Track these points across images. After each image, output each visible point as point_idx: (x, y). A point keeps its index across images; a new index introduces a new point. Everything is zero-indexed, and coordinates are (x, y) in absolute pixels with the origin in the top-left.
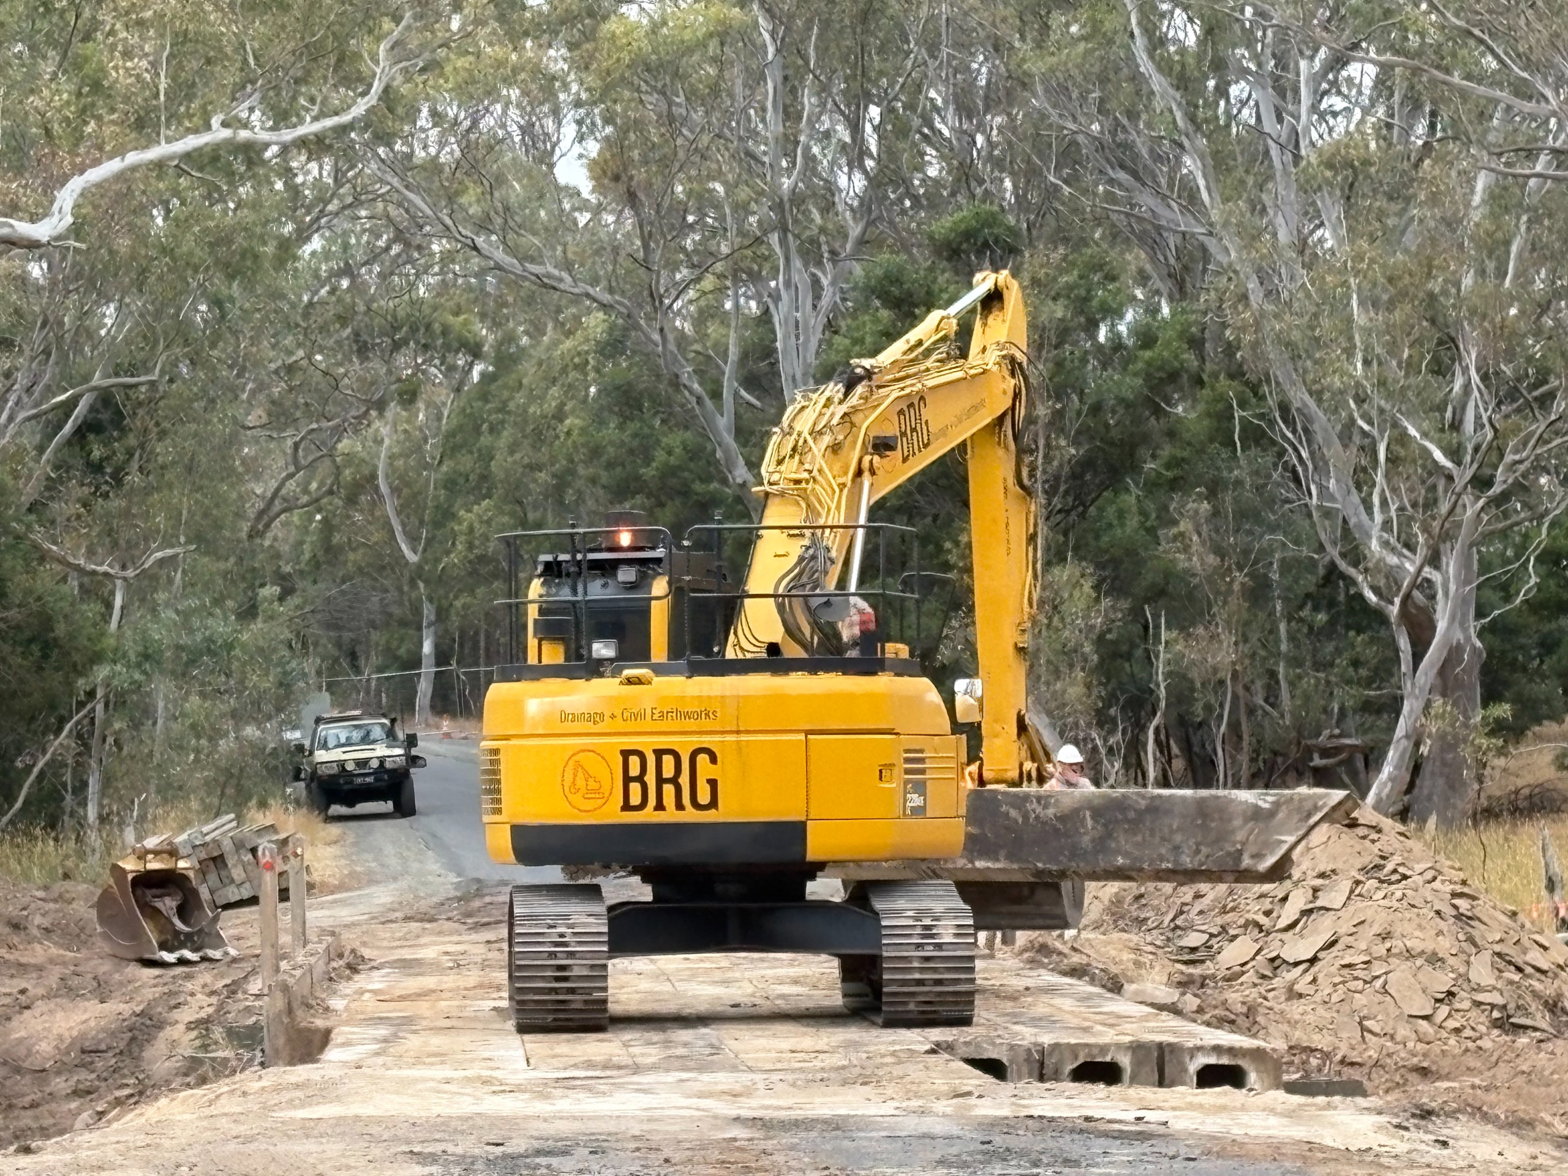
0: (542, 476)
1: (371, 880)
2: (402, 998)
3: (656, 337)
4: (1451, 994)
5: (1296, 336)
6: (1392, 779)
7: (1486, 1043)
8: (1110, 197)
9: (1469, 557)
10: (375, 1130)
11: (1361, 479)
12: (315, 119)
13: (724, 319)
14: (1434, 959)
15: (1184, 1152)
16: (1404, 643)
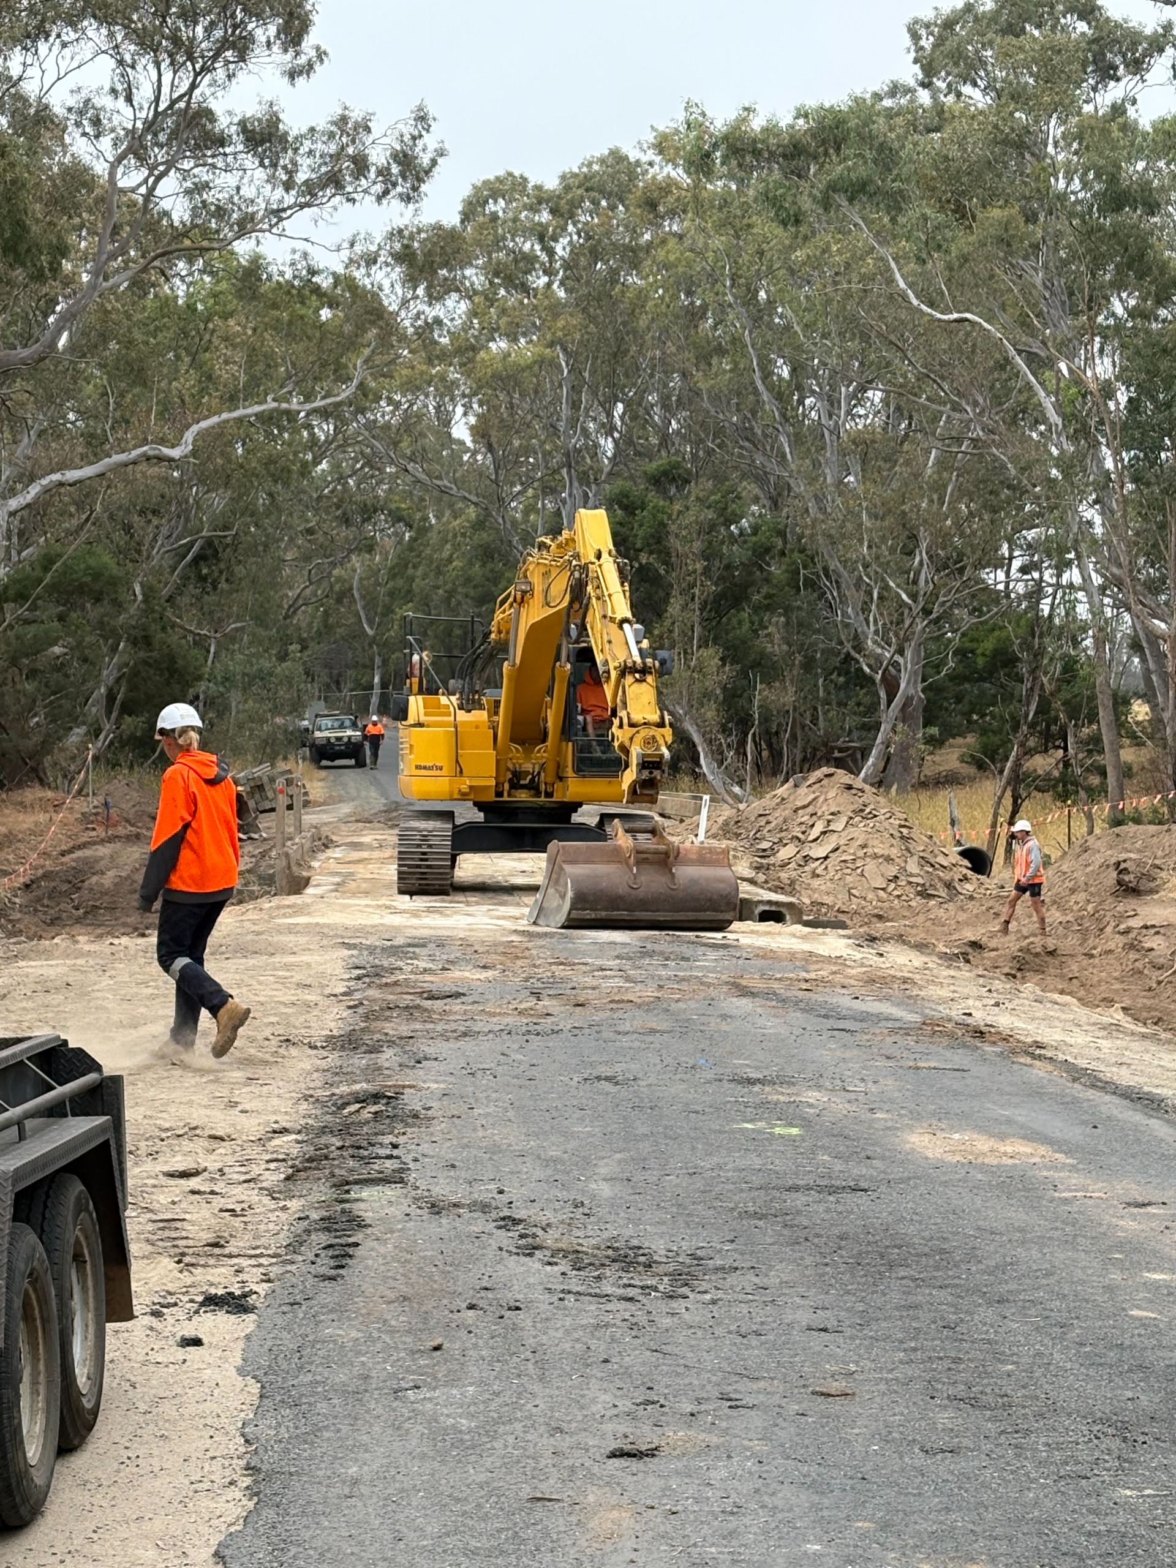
0: (441, 591)
1: (341, 801)
2: (349, 862)
3: (500, 520)
4: (896, 877)
5: (833, 532)
6: (874, 765)
7: (913, 903)
8: (741, 456)
9: (919, 652)
10: (326, 931)
11: (865, 609)
12: (323, 398)
13: (537, 512)
14: (888, 859)
15: (745, 955)
16: (883, 694)
